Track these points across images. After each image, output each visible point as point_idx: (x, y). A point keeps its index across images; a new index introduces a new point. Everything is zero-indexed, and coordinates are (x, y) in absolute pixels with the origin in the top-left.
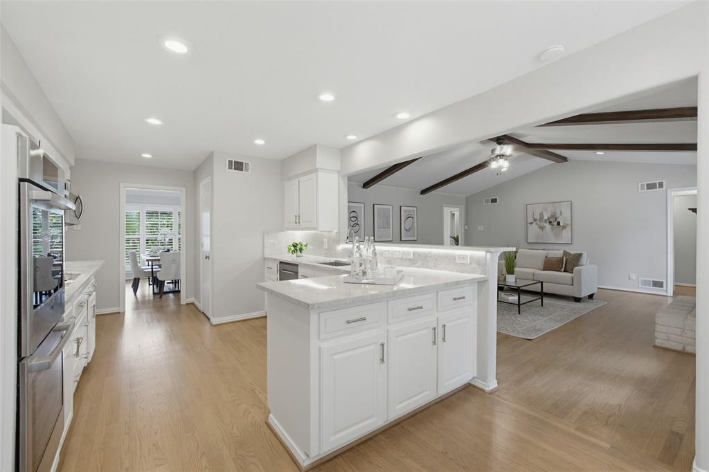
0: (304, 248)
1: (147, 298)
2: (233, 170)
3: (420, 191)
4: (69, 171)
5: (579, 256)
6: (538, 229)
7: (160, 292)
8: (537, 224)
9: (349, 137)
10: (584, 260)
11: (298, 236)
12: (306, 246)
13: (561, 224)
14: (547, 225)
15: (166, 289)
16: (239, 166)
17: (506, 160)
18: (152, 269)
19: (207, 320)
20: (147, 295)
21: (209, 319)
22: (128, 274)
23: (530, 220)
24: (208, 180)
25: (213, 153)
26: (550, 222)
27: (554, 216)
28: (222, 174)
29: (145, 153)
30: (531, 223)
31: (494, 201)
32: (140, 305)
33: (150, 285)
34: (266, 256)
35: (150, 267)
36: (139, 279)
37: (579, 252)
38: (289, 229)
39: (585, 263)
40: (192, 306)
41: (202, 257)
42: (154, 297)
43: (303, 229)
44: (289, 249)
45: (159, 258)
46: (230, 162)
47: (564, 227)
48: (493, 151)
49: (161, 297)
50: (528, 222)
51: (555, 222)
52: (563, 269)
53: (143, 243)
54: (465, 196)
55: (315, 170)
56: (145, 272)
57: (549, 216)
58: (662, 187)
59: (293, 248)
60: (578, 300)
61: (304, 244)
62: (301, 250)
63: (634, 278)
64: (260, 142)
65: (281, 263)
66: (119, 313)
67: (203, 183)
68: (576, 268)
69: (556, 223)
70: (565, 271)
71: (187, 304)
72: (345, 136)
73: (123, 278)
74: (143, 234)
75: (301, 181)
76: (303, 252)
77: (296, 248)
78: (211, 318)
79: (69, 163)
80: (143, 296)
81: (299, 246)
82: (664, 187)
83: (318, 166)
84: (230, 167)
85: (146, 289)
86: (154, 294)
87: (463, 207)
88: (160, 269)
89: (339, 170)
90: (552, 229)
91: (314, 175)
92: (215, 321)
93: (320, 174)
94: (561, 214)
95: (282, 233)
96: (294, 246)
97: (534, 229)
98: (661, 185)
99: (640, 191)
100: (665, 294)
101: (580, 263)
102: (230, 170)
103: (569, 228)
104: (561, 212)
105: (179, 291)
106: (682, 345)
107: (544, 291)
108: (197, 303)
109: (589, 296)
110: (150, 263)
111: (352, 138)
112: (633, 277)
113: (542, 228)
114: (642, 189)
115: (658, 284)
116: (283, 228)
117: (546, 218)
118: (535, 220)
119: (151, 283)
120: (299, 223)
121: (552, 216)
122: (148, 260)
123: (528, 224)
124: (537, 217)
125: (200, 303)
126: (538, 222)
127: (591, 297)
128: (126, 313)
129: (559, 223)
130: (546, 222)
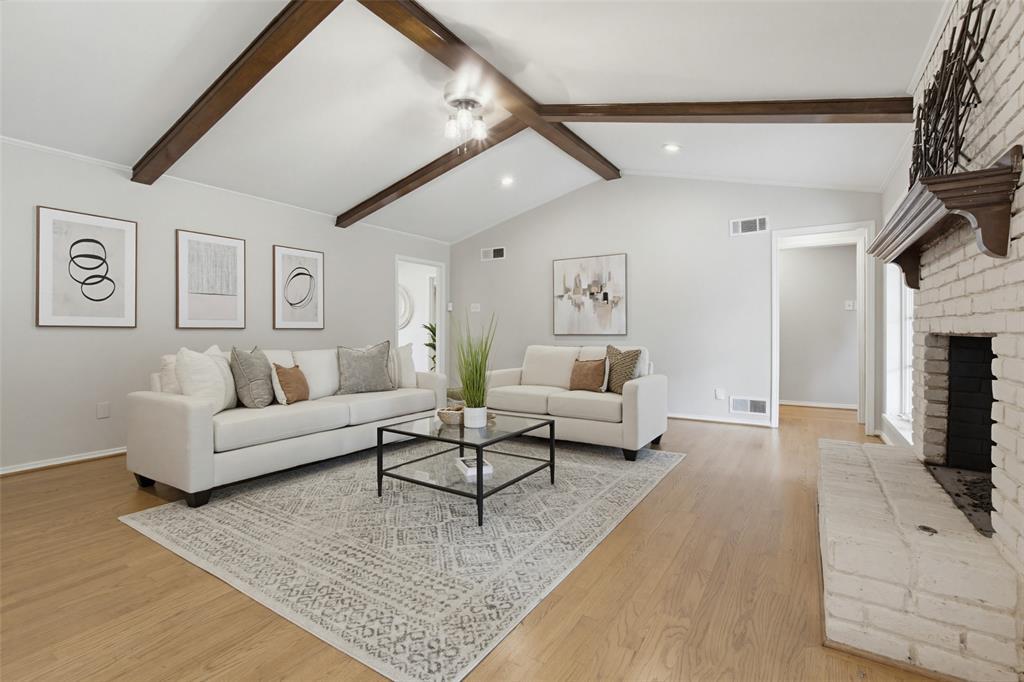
3: (334, 217)
5: (634, 356)
6: (573, 307)
8: (570, 298)
10: (644, 365)
13: (610, 298)
14: (587, 300)
23: (559, 291)
26: (592, 294)
27: (598, 283)
30: (561, 297)
31: (498, 253)
37: (636, 349)
39: (646, 373)
47: (615, 303)
50: (556, 294)
51: (600, 294)
52: (604, 387)
57: (590, 282)
58: (764, 229)
60: (630, 456)
63: (723, 398)
68: (627, 383)
69: (600, 296)
70: (608, 390)
82: (768, 226)
90: (595, 306)
94: (610, 279)
97: (564, 307)
98: (763, 223)
99: (732, 234)
100: (768, 424)
101: (637, 372)
103: (622, 305)
104: (610, 273)
106: (907, 644)
107: (556, 437)
109: (653, 442)
112: (722, 395)
113: (578, 306)
114: (735, 231)
115: (758, 407)
117: (584, 286)
118: (567, 290)
121: (595, 283)
123: (555, 298)
124: (571, 284)
126: (570, 293)
127: (656, 443)
129: (606, 296)
130: (584, 294)
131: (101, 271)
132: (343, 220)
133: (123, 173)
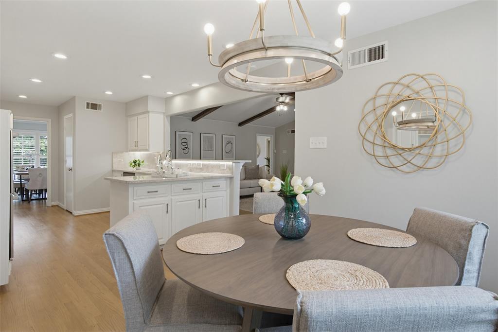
0: (141, 163)
2: (90, 109)
3: (238, 123)
9: (168, 93)
11: (138, 155)
12: (143, 162)
16: (94, 106)
17: (286, 105)
19: (70, 214)
21: (71, 213)
24: (71, 115)
25: (75, 97)
28: (82, 114)
29: (22, 94)
34: (115, 168)
38: (130, 151)
40: (57, 207)
41: (66, 171)
43: (140, 150)
44: (131, 164)
45: (26, 173)
46: (88, 104)
48: (277, 99)
54: (274, 128)
55: (148, 112)
59: (133, 164)
61: (141, 160)
62: (139, 165)
64: (109, 93)
65: (124, 173)
67: (67, 118)
71: (52, 206)
72: (165, 92)
75: (139, 117)
76: (141, 166)
77: (136, 163)
78: (74, 212)
81: (138, 162)
83: (149, 110)
84: (88, 108)
88: (28, 182)
89: (164, 112)
91: (146, 115)
92: (76, 213)
93: (151, 115)
95: (127, 153)
96: (134, 162)
102: (88, 109)
108: (61, 205)
110: (19, 176)
111: (170, 93)
116: (128, 150)
120: (137, 146)
125: (64, 204)
131: (186, 146)
132: (241, 124)
133: (190, 119)
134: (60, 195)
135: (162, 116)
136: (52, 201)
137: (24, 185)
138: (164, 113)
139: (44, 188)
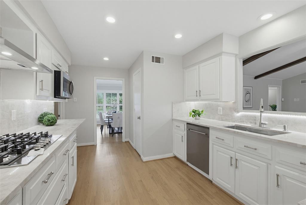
0: (201, 113)
1: (107, 136)
2: (155, 63)
3: (254, 77)
4: (68, 67)
7: (112, 133)
12: (202, 111)
15: (115, 131)
16: (157, 60)
18: (109, 120)
19: (139, 156)
20: (107, 134)
22: (98, 122)
24: (139, 70)
25: (143, 51)
28: (148, 65)
29: (105, 57)
32: (103, 140)
33: (108, 128)
34: (174, 118)
35: (108, 120)
36: (103, 126)
38: (189, 100)
40: (128, 143)
42: (110, 135)
43: (202, 100)
44: (190, 114)
45: (112, 116)
46: (153, 57)
49: (113, 136)
53: (105, 108)
54: (282, 80)
55: (220, 54)
56: (105, 122)
59: (193, 114)
61: (200, 110)
62: (199, 115)
65: (187, 123)
66: (94, 145)
71: (125, 142)
73: (95, 124)
74: (105, 104)
77: (196, 113)
78: (142, 156)
79: (68, 64)
80: (105, 134)
83: (223, 51)
84: (153, 61)
85: (106, 130)
86: (110, 133)
87: (280, 86)
88: (112, 121)
89: (237, 53)
93: (223, 57)
95: (183, 103)
96: (193, 112)
102: (153, 63)
105: (121, 133)
108: (131, 142)
110: (108, 118)
116: (184, 100)
119: (108, 127)
120: (200, 96)
122: (107, 117)
125: (133, 142)
128: (97, 145)
132: (256, 78)
134: (130, 134)
135: (233, 59)
136: (125, 138)
137: (110, 124)
138: (236, 55)
139: (121, 127)
